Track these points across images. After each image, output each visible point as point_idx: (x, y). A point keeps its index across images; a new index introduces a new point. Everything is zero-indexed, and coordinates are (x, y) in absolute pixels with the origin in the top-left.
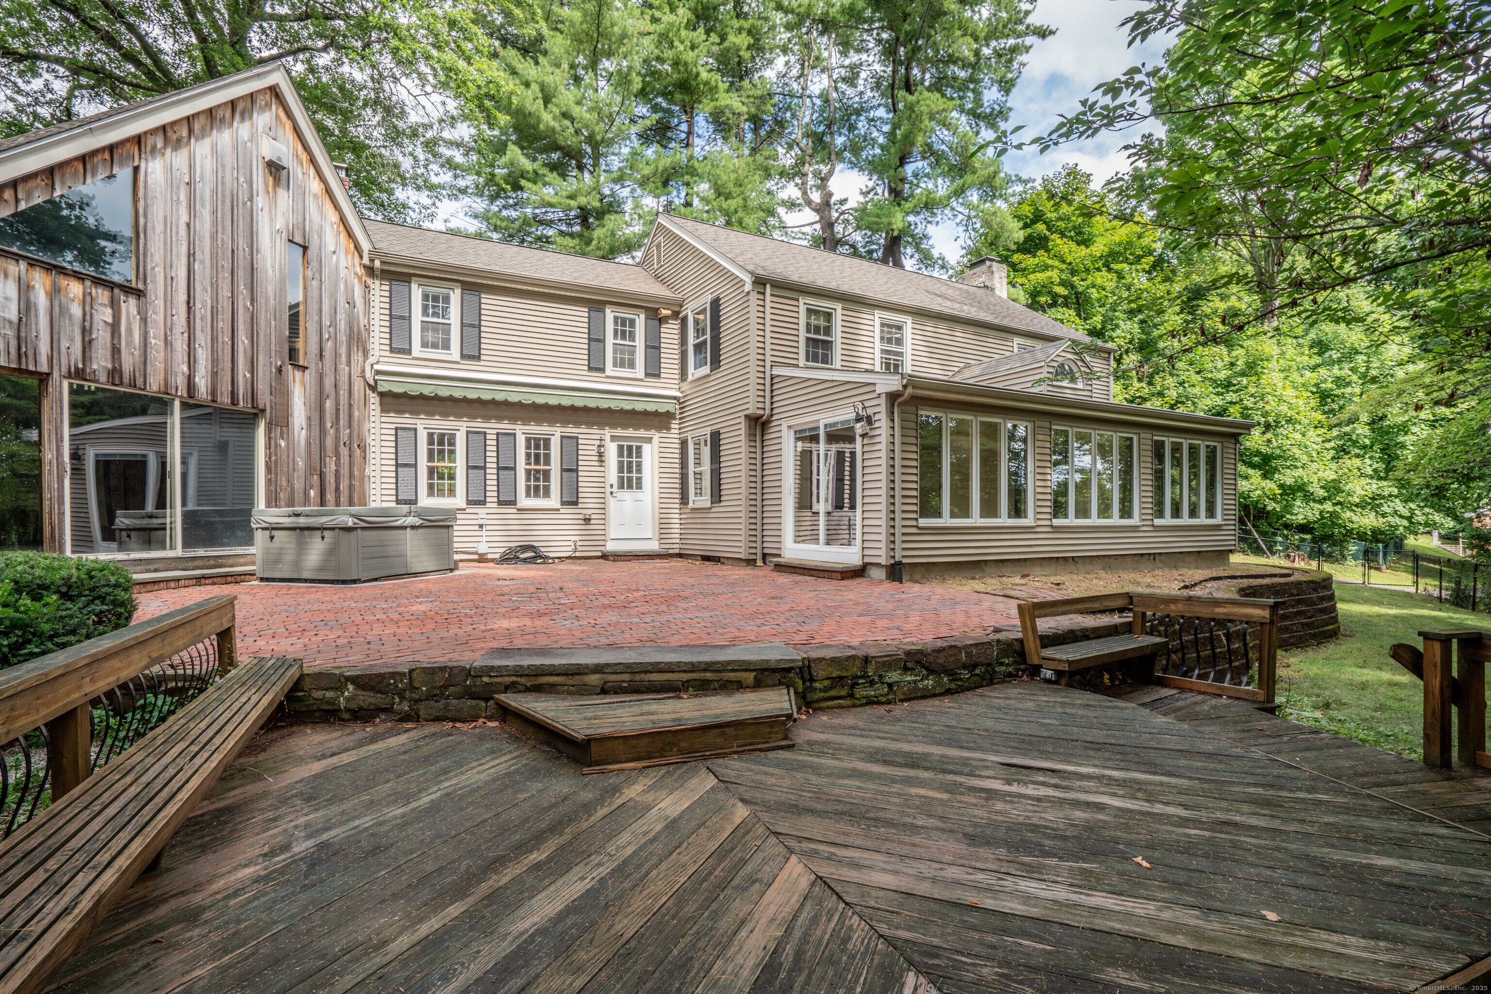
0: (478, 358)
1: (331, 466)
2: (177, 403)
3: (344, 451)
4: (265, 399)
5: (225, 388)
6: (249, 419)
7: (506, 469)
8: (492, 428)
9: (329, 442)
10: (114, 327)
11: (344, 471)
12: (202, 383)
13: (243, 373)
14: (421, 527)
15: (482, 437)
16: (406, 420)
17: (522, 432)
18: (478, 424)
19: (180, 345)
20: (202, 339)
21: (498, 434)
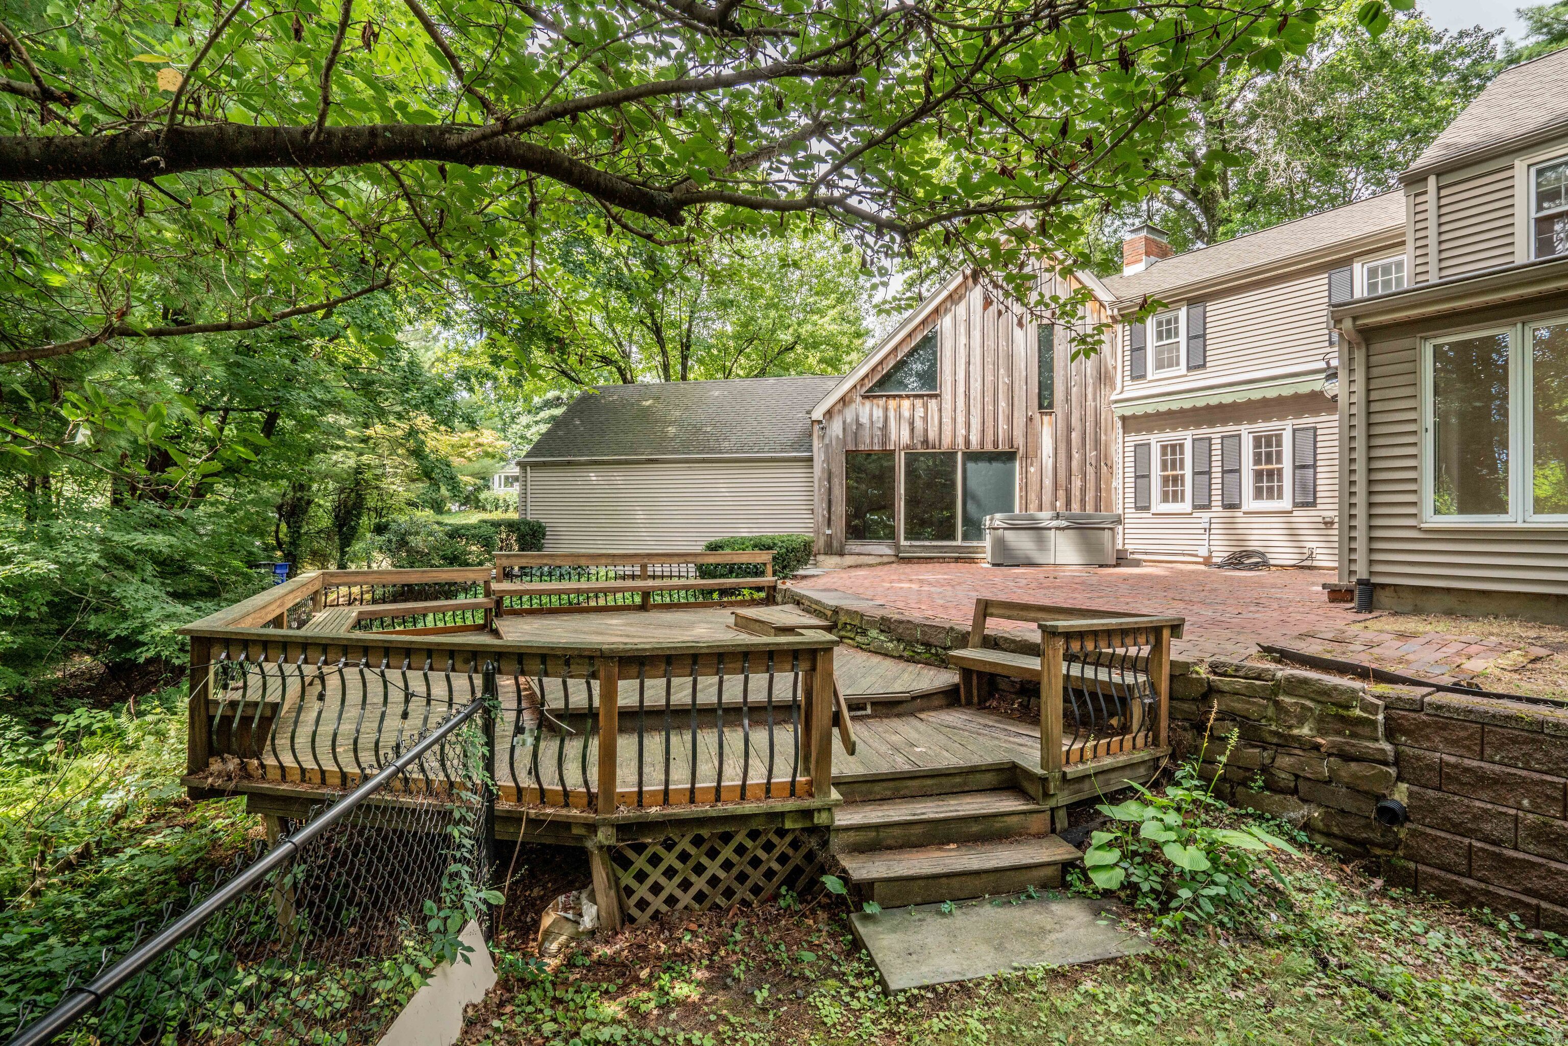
0: (1204, 366)
1: (1077, 483)
2: (960, 455)
3: (1090, 471)
4: (1019, 441)
5: (989, 438)
6: (1010, 456)
7: (1232, 471)
8: (1216, 433)
9: (1075, 464)
10: (925, 419)
11: (1091, 485)
12: (974, 439)
13: (1003, 426)
14: (1067, 528)
15: (1206, 443)
16: (1141, 438)
17: (1247, 432)
18: (1204, 431)
19: (961, 419)
20: (976, 412)
21: (1222, 438)
